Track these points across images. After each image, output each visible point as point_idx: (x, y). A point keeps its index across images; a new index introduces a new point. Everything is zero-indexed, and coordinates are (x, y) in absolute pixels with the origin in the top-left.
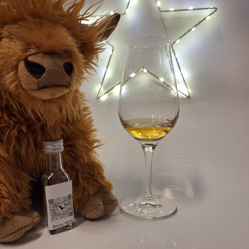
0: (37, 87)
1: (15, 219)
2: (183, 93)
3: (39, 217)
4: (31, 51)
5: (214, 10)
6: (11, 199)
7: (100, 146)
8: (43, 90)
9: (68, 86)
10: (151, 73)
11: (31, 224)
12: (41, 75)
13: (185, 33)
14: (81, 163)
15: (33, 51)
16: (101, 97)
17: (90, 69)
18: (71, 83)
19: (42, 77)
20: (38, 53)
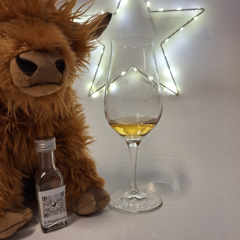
0: (28, 85)
1: (8, 216)
2: (172, 91)
3: (31, 214)
4: (23, 49)
5: (201, 11)
6: (3, 195)
7: (92, 143)
8: (35, 87)
9: (60, 83)
10: (141, 72)
11: (23, 220)
12: (33, 73)
13: (174, 32)
14: (73, 159)
15: (24, 48)
16: (92, 94)
17: (82, 67)
18: (63, 80)
19: (34, 75)
20: (30, 51)
